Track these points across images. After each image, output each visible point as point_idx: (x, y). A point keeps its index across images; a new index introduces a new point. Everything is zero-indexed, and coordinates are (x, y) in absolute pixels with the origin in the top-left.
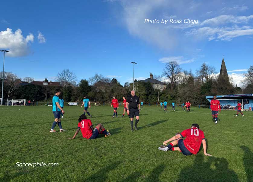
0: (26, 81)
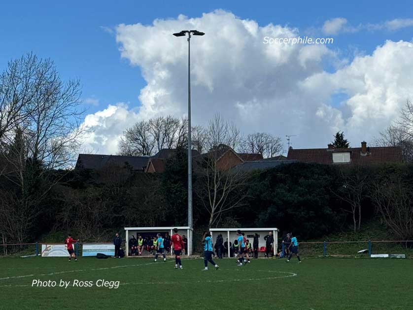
0: (250, 152)
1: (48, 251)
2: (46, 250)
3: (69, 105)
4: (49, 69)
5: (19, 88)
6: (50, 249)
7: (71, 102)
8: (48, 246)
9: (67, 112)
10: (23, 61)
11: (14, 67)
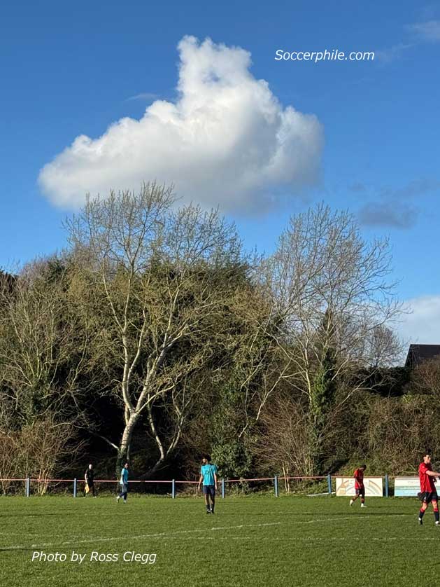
1: (345, 487)
2: (342, 486)
3: (374, 275)
4: (347, 224)
5: (305, 253)
6: (348, 486)
7: (376, 271)
8: (345, 480)
9: (372, 285)
10: (311, 214)
11: (298, 225)
